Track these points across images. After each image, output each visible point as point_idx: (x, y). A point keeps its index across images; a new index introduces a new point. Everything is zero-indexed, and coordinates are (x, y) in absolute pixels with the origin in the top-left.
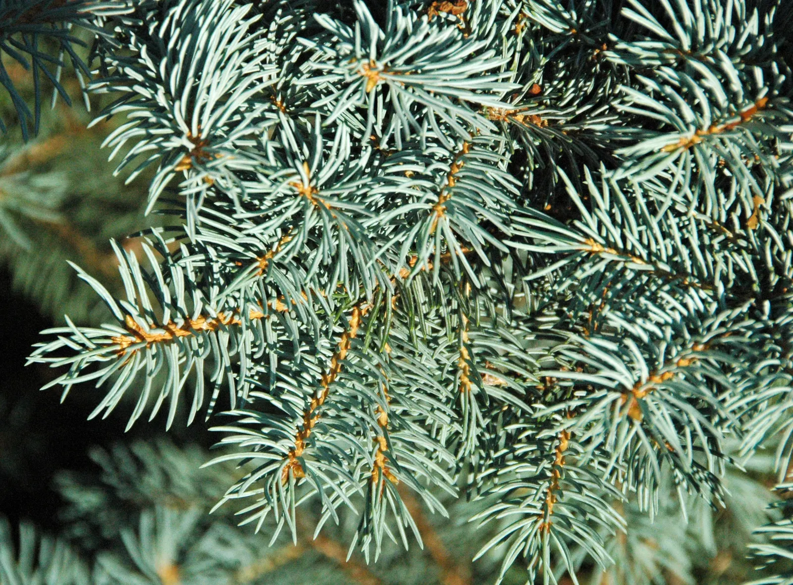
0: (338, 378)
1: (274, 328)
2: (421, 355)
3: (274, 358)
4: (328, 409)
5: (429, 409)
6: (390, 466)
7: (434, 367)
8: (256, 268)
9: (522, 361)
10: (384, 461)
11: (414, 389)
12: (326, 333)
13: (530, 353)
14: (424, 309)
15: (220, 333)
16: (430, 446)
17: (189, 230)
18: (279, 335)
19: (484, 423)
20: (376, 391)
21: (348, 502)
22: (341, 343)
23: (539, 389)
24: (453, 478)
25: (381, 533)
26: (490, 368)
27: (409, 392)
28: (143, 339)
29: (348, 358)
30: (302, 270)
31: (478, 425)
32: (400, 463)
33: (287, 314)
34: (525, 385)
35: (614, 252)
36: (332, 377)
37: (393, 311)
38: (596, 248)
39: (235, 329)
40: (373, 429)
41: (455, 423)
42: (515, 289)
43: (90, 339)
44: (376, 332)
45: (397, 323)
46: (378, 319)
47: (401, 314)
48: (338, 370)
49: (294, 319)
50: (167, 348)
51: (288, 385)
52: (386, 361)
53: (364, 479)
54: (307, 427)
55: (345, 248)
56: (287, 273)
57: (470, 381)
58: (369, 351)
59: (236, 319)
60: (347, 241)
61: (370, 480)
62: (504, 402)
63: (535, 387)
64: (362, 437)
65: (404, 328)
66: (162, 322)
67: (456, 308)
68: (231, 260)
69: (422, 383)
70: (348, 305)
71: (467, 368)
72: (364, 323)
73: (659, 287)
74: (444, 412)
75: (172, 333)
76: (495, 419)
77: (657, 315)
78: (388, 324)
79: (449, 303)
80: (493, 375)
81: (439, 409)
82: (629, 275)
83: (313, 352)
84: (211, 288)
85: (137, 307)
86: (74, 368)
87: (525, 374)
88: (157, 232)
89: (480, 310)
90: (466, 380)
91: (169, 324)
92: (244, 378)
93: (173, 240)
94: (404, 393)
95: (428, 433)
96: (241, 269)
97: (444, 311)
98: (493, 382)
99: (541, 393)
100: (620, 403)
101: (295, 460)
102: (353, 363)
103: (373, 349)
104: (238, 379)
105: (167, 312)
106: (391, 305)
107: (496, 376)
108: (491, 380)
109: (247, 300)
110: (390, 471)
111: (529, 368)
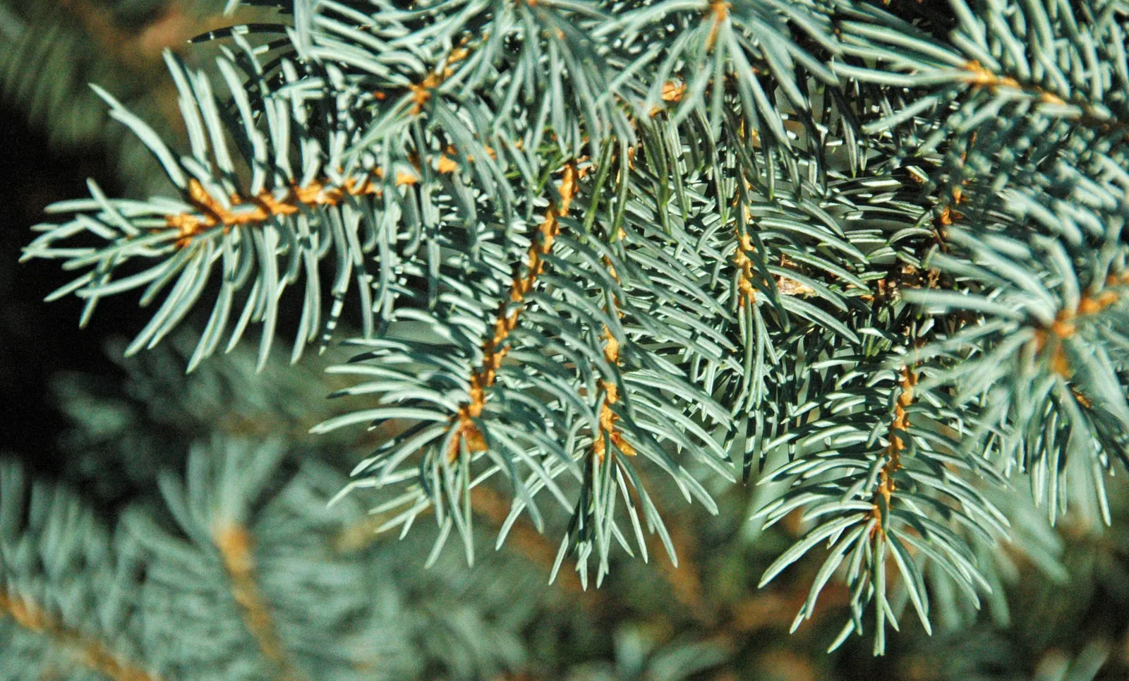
0: (538, 282)
1: (435, 199)
2: (674, 245)
3: (434, 250)
4: (524, 337)
5: (690, 334)
6: (622, 429)
7: (697, 265)
8: (409, 104)
9: (839, 253)
10: (612, 421)
11: (662, 302)
12: (522, 209)
13: (852, 241)
14: (681, 168)
15: (347, 209)
16: (687, 395)
17: (297, 38)
18: (444, 212)
19: (777, 356)
20: (602, 304)
21: (554, 488)
22: (544, 225)
23: (866, 300)
24: (724, 446)
25: (608, 537)
26: (787, 267)
27: (655, 306)
28: (217, 219)
29: (556, 249)
30: (484, 107)
31: (767, 360)
32: (640, 424)
33: (457, 179)
34: (846, 295)
35: (1012, 82)
36: (530, 283)
37: (632, 173)
38: (983, 77)
39: (373, 203)
40: (596, 367)
41: (730, 357)
42: (830, 133)
43: (129, 219)
44: (602, 208)
45: (636, 191)
46: (606, 185)
47: (643, 175)
48: (540, 270)
49: (468, 186)
50: (257, 234)
51: (458, 297)
52: (620, 256)
53: (579, 450)
54: (489, 365)
55: (558, 68)
56: (458, 110)
57: (754, 287)
58: (591, 239)
59: (374, 188)
60: (561, 56)
61: (590, 450)
62: (809, 322)
63: (859, 297)
64: (579, 382)
65: (648, 201)
66: (250, 191)
67: (733, 166)
68: (364, 87)
69: (676, 291)
70: (559, 163)
71: (749, 266)
72: (583, 192)
73: (1091, 145)
74: (711, 340)
75: (266, 209)
76: (792, 349)
77: (1087, 191)
78: (624, 193)
79: (722, 157)
80: (793, 278)
81: (703, 335)
82: (1039, 125)
83: (501, 240)
84: (332, 135)
85: (208, 165)
86: (103, 267)
87: (844, 276)
88: (240, 34)
89: (775, 171)
90: (747, 285)
91: (261, 194)
92: (386, 285)
93: (265, 49)
94: (647, 307)
95: (684, 374)
96: (385, 105)
97: (714, 172)
98: (793, 289)
99: (869, 306)
100: (1033, 347)
101: (469, 422)
102: (563, 257)
103: (595, 233)
104: (376, 286)
105: (259, 176)
106: (626, 163)
107: (798, 280)
108: (790, 286)
109: (394, 158)
110: (623, 436)
111: (848, 264)
